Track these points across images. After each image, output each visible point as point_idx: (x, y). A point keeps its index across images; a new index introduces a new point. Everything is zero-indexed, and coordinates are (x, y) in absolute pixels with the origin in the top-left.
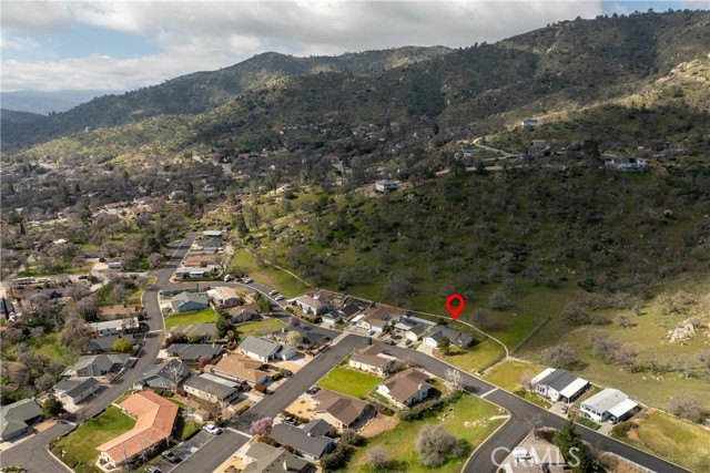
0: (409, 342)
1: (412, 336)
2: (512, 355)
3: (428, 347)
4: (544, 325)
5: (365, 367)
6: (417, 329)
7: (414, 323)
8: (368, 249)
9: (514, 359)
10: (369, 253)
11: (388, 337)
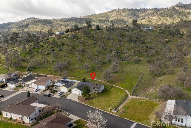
0: (62, 93)
1: (64, 90)
2: (133, 95)
3: (75, 95)
4: (141, 77)
5: (14, 116)
6: (68, 85)
7: (67, 82)
8: (48, 54)
9: (135, 97)
10: (49, 55)
11: (48, 92)
